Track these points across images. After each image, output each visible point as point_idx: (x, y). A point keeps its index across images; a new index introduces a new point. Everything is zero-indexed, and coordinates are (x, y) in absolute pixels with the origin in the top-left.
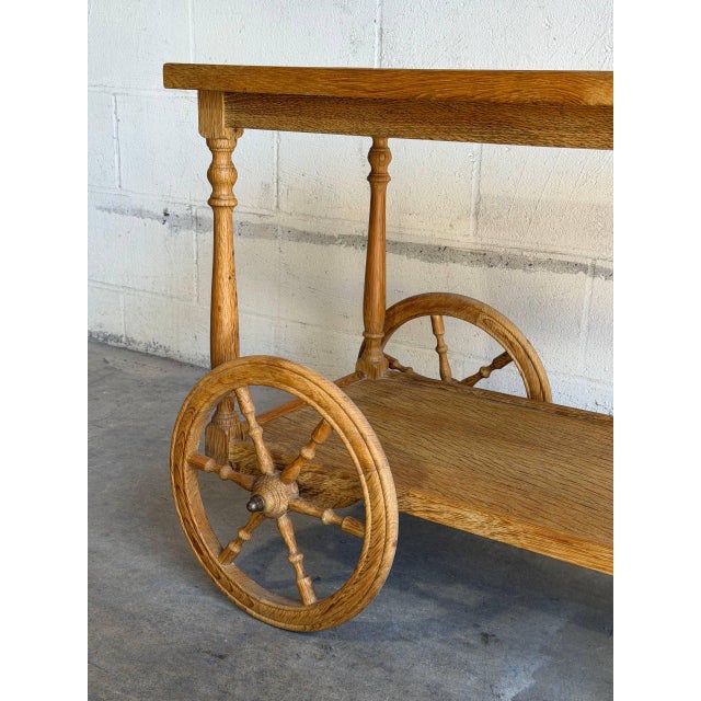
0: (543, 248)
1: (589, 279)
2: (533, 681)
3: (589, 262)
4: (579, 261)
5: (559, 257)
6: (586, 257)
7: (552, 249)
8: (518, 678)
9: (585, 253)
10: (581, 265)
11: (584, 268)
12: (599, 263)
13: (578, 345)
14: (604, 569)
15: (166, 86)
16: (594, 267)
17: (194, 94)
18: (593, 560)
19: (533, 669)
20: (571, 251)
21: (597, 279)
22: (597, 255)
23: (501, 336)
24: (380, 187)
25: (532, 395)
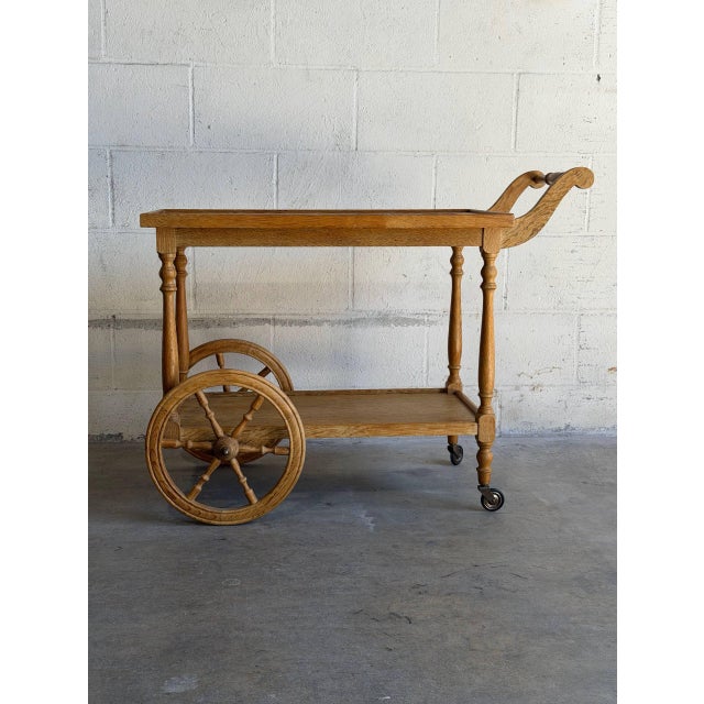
1: (272, 327)
3: (271, 317)
4: (265, 317)
5: (253, 316)
6: (269, 314)
7: (247, 312)
9: (268, 312)
10: (266, 319)
11: (268, 321)
12: (277, 317)
15: (142, 226)
16: (274, 319)
17: (154, 230)
21: (277, 327)
22: (275, 313)
23: (261, 359)
24: (182, 279)
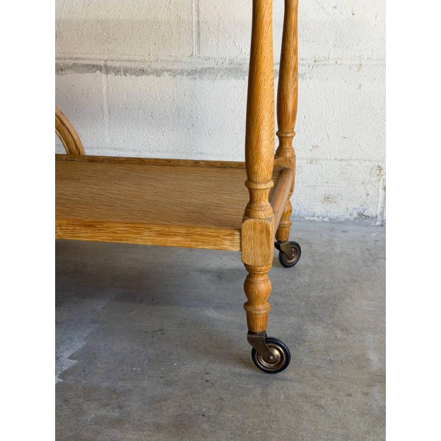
0: (68, 56)
1: (104, 76)
2: (85, 343)
3: (102, 63)
4: (95, 63)
5: (80, 62)
6: (100, 60)
7: (75, 56)
8: (73, 343)
9: (98, 57)
10: (97, 66)
11: (99, 68)
12: (109, 63)
13: (104, 125)
14: (121, 240)
16: (106, 66)
18: (112, 235)
19: (84, 335)
20: (88, 56)
21: (110, 76)
22: (106, 58)
25: (70, 151)
